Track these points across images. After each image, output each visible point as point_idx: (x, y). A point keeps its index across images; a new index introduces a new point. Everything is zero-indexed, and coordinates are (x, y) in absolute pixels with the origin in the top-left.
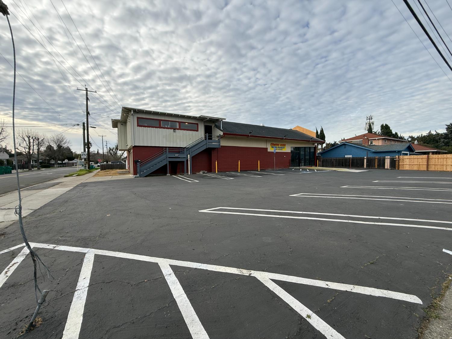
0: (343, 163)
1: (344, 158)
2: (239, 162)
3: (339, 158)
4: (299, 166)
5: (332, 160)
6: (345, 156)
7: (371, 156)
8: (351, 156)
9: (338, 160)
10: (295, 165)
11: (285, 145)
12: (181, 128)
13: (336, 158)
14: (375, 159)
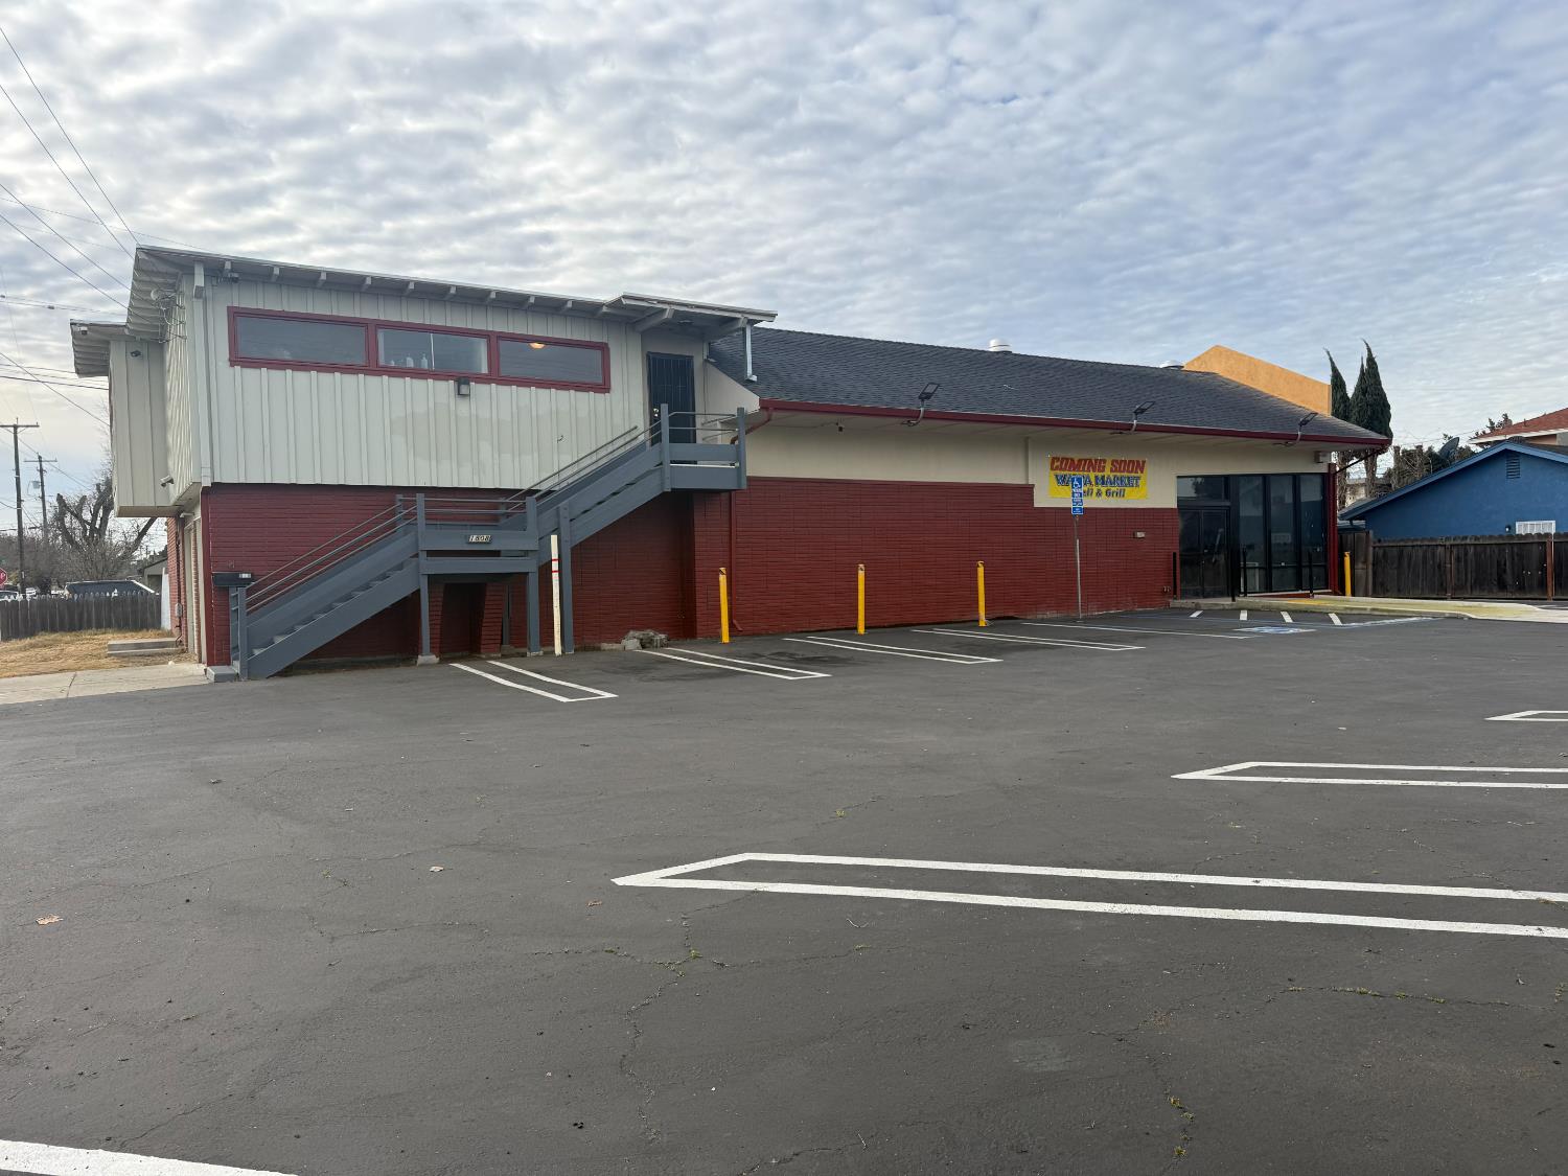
0: (1501, 571)
1: (1511, 537)
2: (861, 574)
3: (1477, 539)
4: (1233, 592)
5: (1433, 554)
6: (1511, 527)
8: (1550, 527)
9: (1471, 550)
10: (1208, 588)
11: (1140, 466)
12: (504, 372)
13: (1459, 542)
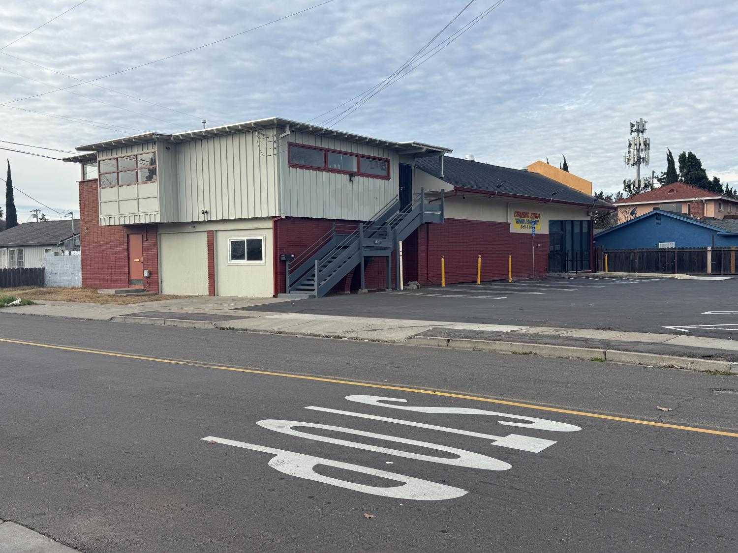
0: (657, 261)
1: (658, 248)
2: (480, 259)
3: (647, 249)
4: (563, 270)
5: (630, 255)
6: (658, 245)
7: (721, 244)
8: (672, 245)
9: (645, 254)
10: (556, 269)
11: (538, 216)
12: (362, 171)
13: (640, 251)
14: (729, 252)
